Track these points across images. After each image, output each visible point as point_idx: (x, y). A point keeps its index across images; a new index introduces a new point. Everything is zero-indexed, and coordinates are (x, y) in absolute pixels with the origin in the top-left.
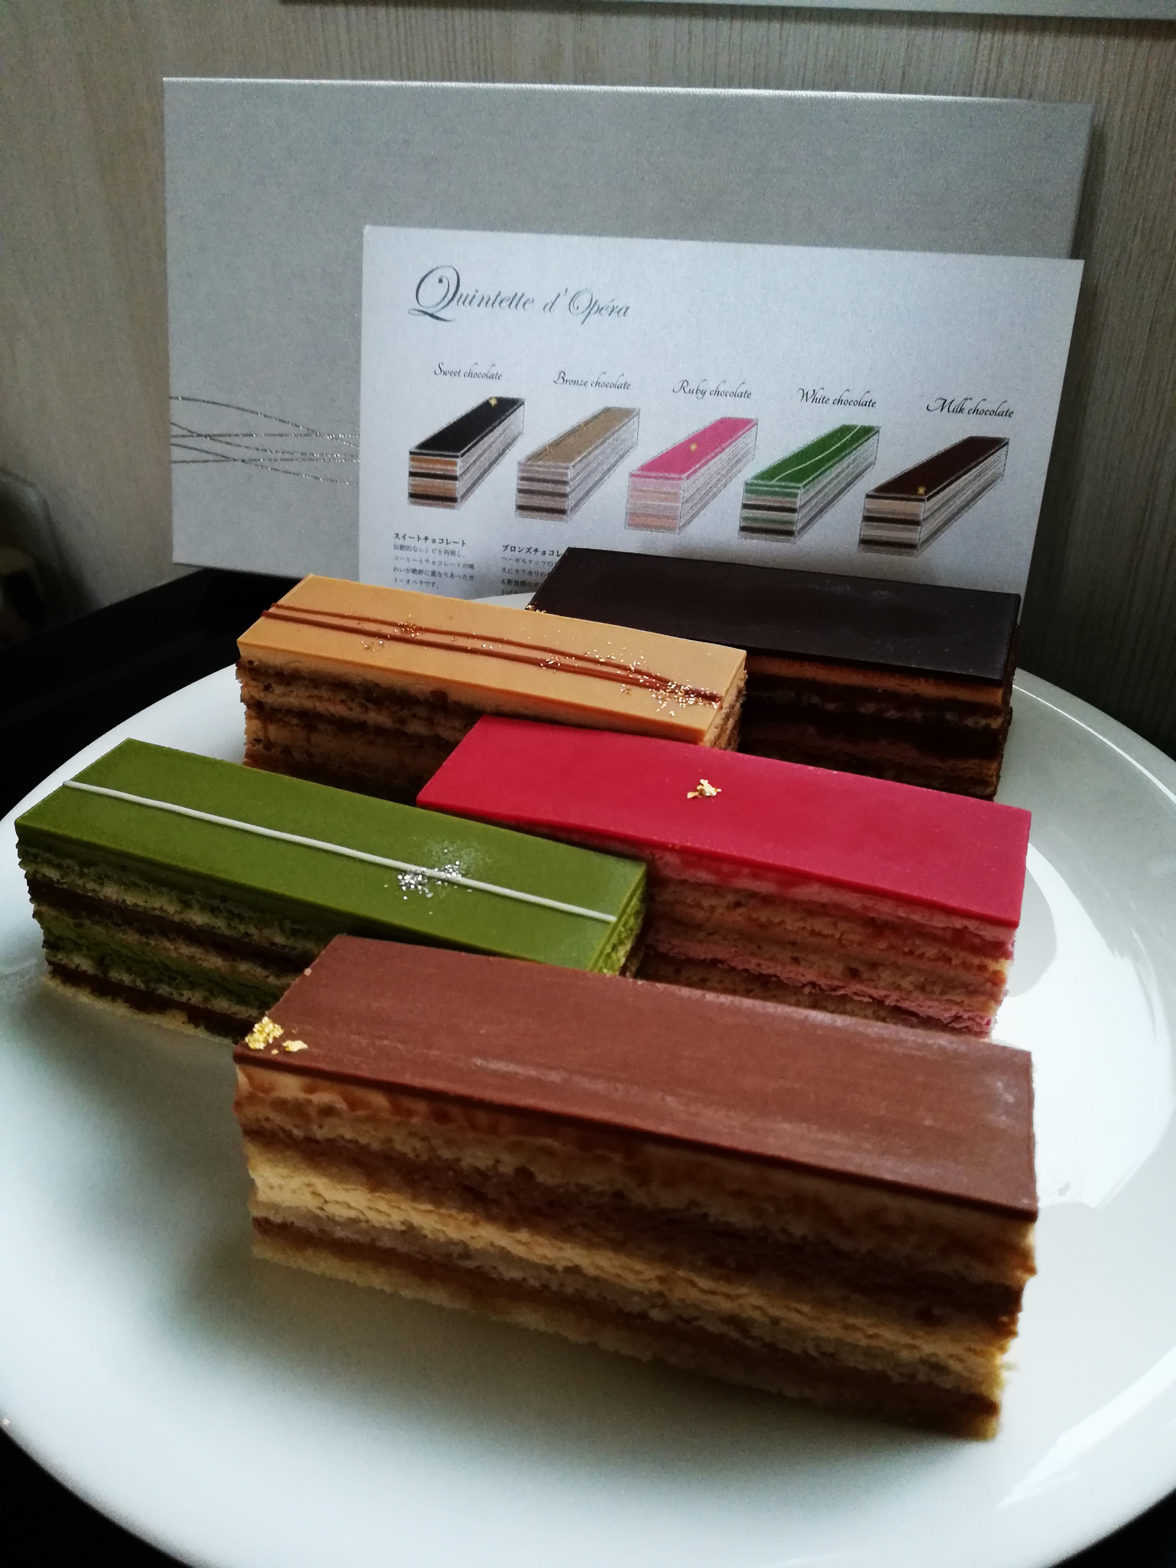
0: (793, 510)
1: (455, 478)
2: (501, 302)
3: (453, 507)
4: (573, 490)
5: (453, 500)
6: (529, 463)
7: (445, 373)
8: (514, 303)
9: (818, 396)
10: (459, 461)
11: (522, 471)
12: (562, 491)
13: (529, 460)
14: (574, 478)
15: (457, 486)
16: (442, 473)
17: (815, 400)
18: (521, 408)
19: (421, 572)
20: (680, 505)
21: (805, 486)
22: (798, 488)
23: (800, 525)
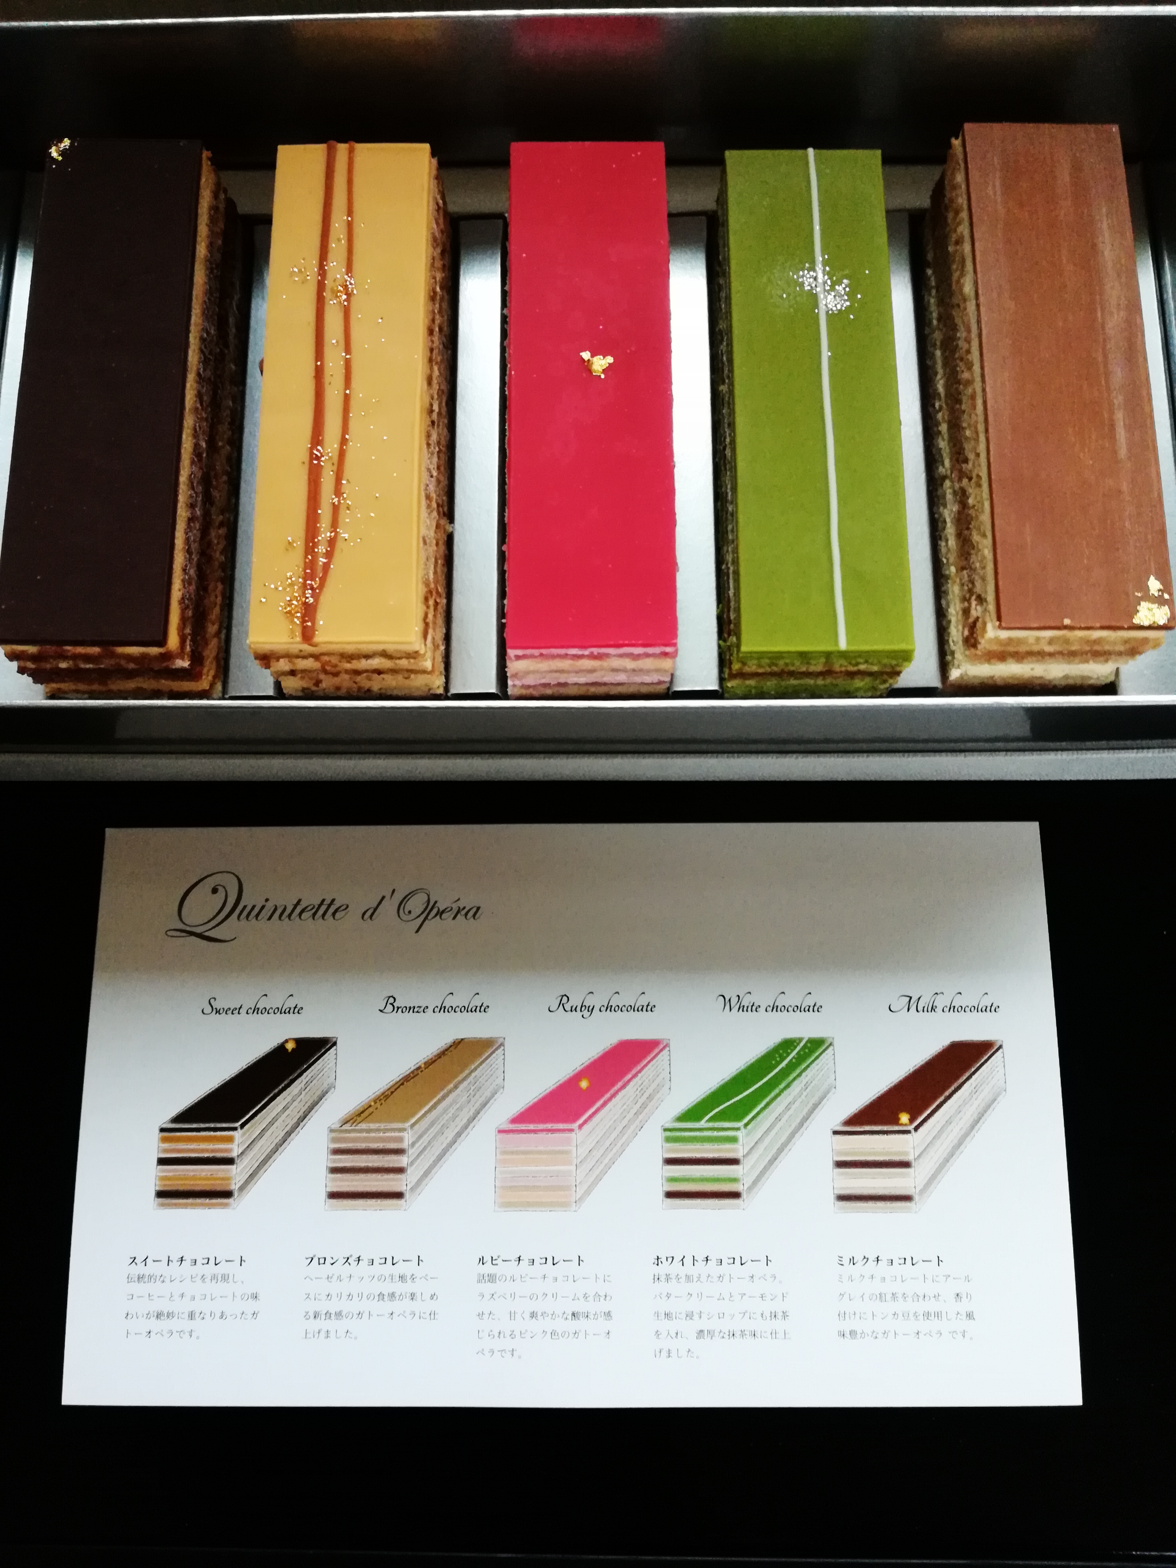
0: (734, 1162)
1: (230, 1161)
2: (303, 911)
3: (226, 1205)
4: (412, 1163)
5: (228, 1194)
6: (347, 1127)
7: (218, 1012)
8: (321, 912)
9: (745, 1003)
10: (237, 1134)
11: (334, 1140)
12: (396, 1165)
13: (346, 1123)
14: (413, 1144)
15: (234, 1172)
16: (211, 1155)
17: (741, 1008)
18: (332, 1050)
19: (170, 1315)
20: (573, 1168)
21: (746, 1125)
22: (738, 1129)
23: (748, 1182)
